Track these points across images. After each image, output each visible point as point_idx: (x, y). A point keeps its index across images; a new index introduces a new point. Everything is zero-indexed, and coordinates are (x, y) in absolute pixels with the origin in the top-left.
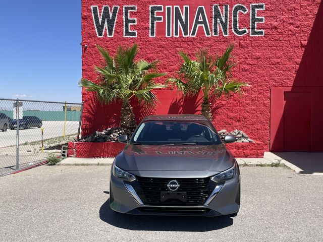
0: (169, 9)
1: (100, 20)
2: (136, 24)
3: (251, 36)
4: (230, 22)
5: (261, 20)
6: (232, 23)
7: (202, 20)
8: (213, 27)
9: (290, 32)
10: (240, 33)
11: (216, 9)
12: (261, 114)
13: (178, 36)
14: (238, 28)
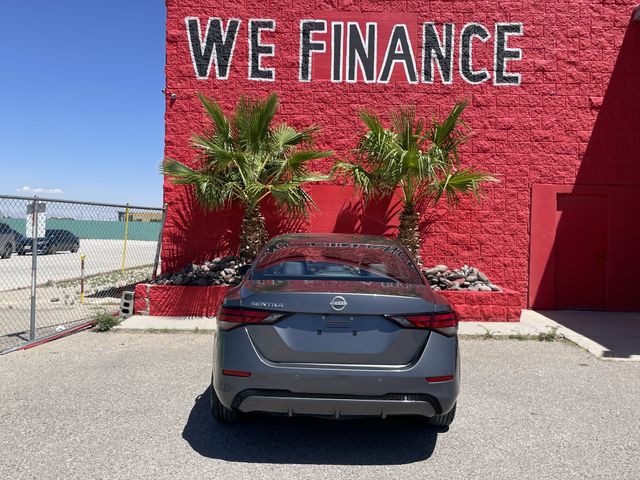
0: (338, 28)
1: (203, 45)
2: (273, 55)
4: (456, 56)
5: (516, 55)
6: (460, 60)
7: (402, 52)
8: (423, 65)
9: (570, 80)
10: (474, 78)
11: (429, 32)
12: (512, 235)
13: (355, 81)
14: (470, 68)
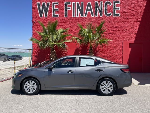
0: (74, 4)
1: (41, 9)
2: (58, 11)
3: (113, 16)
4: (103, 9)
5: (118, 9)
7: (90, 9)
8: (95, 12)
9: (132, 15)
10: (108, 15)
11: (96, 4)
12: (118, 54)
13: (78, 17)
14: (107, 12)
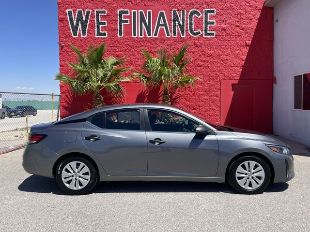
0: (134, 13)
1: (75, 22)
2: (106, 25)
3: (204, 36)
4: (187, 24)
5: (213, 23)
6: (189, 26)
7: (163, 23)
8: (172, 28)
9: (237, 34)
10: (195, 34)
11: (175, 14)
12: (213, 102)
13: (143, 36)
14: (193, 30)
